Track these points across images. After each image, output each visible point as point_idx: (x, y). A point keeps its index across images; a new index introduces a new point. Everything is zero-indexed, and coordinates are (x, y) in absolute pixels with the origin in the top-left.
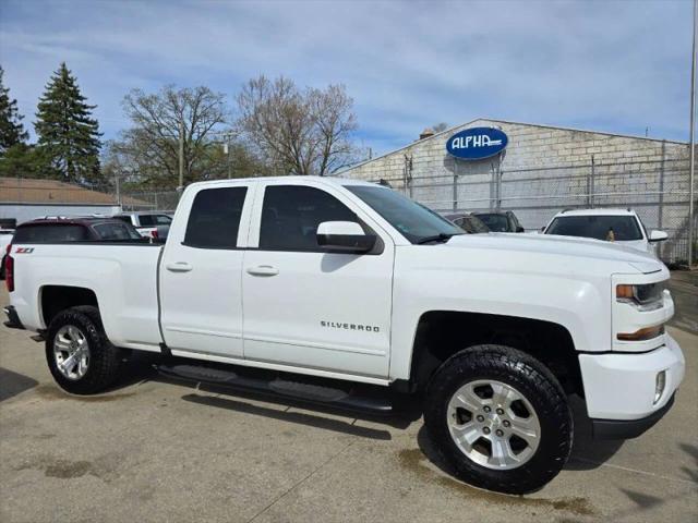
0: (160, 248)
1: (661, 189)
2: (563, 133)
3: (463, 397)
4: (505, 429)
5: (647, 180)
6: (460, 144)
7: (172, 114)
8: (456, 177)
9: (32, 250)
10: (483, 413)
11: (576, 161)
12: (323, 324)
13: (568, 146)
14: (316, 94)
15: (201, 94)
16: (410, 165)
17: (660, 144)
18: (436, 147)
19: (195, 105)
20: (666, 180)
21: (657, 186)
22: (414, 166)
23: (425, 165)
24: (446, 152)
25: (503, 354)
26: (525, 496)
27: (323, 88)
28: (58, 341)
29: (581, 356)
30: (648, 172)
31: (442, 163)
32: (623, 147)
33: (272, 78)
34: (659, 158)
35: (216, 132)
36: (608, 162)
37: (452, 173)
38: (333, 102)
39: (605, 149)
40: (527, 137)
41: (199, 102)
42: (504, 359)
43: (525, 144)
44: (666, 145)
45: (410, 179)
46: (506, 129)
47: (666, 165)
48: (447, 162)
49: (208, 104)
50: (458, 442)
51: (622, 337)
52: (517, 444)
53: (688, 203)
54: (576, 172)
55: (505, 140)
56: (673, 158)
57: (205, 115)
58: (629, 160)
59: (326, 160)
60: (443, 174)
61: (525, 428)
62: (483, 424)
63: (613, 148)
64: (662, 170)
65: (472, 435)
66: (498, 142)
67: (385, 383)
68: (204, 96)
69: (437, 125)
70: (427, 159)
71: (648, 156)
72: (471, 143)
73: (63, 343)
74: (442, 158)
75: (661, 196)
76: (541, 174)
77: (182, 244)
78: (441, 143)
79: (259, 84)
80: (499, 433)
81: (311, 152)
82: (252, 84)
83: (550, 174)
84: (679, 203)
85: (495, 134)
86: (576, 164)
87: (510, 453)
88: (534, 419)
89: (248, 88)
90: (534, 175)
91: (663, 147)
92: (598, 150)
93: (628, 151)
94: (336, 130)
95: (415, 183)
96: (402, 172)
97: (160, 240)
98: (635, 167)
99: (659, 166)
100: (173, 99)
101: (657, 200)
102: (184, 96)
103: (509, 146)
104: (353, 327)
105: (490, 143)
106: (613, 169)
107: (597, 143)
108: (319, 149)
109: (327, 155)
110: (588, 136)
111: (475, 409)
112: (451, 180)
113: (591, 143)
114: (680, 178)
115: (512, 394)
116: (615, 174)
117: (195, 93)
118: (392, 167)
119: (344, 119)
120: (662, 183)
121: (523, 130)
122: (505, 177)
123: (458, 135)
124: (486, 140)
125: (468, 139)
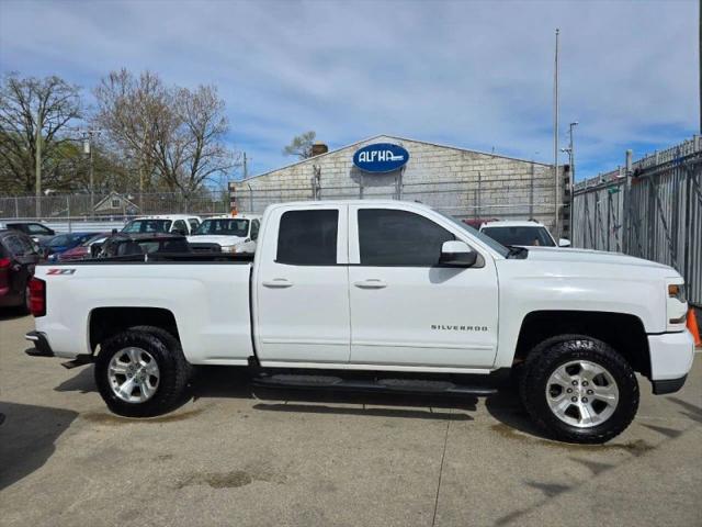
0: (248, 266)
1: (532, 203)
2: (454, 152)
3: (558, 376)
4: (588, 396)
5: (521, 194)
6: (365, 158)
7: (16, 105)
8: (362, 188)
9: (73, 271)
10: (571, 386)
11: (465, 176)
12: (434, 327)
13: (459, 163)
14: (184, 93)
15: (52, 85)
16: (318, 175)
17: (529, 165)
18: (342, 159)
19: (44, 97)
20: (534, 194)
21: (528, 200)
22: (322, 177)
23: (333, 176)
24: (353, 164)
25: (563, 341)
26: (606, 444)
27: (193, 89)
28: (115, 364)
29: (649, 337)
30: (522, 188)
31: (348, 175)
32: (502, 166)
33: (136, 74)
34: (528, 176)
35: (71, 129)
36: (491, 178)
37: (358, 185)
38: (203, 103)
39: (488, 168)
40: (424, 154)
41: (49, 94)
42: (566, 344)
43: (422, 160)
44: (535, 166)
45: (318, 189)
46: (407, 146)
47: (535, 183)
48: (353, 175)
49: (60, 96)
50: (555, 411)
51: (673, 321)
52: (599, 406)
53: (554, 214)
54: (464, 186)
55: (406, 157)
56: (541, 176)
57: (58, 107)
58: (507, 178)
59: (196, 163)
60: (349, 185)
61: (606, 393)
62: (572, 395)
63: (494, 167)
64: (532, 186)
65: (564, 405)
66: (400, 158)
67: (487, 371)
68: (56, 87)
69: (307, 133)
70: (335, 170)
71: (521, 175)
72: (376, 157)
73: (121, 367)
74: (348, 171)
75: (531, 208)
76: (438, 187)
77: (276, 261)
78: (348, 157)
79: (120, 78)
80: (584, 400)
81: (179, 154)
82: (112, 78)
83: (444, 187)
84: (545, 214)
85: (397, 150)
86: (466, 179)
87: (593, 414)
88: (614, 386)
89: (108, 83)
90: (431, 188)
91: (532, 168)
92: (483, 168)
93: (504, 169)
94: (206, 134)
95: (323, 192)
96: (309, 182)
97: (247, 258)
98: (512, 184)
99: (528, 182)
100: (16, 88)
101: (528, 212)
102: (30, 85)
103: (409, 161)
104: (463, 328)
105: (393, 158)
106: (495, 184)
107: (481, 162)
108: (188, 152)
109: (197, 156)
110: (474, 155)
111: (567, 385)
112: (357, 191)
113: (477, 162)
114: (548, 193)
115: (598, 369)
116: (496, 189)
117: (43, 83)
118: (301, 177)
119: (215, 122)
120: (532, 197)
121: (421, 148)
122: (405, 189)
123: (364, 149)
124: (390, 155)
125: (374, 153)
